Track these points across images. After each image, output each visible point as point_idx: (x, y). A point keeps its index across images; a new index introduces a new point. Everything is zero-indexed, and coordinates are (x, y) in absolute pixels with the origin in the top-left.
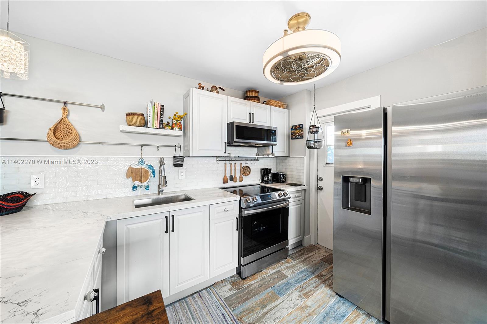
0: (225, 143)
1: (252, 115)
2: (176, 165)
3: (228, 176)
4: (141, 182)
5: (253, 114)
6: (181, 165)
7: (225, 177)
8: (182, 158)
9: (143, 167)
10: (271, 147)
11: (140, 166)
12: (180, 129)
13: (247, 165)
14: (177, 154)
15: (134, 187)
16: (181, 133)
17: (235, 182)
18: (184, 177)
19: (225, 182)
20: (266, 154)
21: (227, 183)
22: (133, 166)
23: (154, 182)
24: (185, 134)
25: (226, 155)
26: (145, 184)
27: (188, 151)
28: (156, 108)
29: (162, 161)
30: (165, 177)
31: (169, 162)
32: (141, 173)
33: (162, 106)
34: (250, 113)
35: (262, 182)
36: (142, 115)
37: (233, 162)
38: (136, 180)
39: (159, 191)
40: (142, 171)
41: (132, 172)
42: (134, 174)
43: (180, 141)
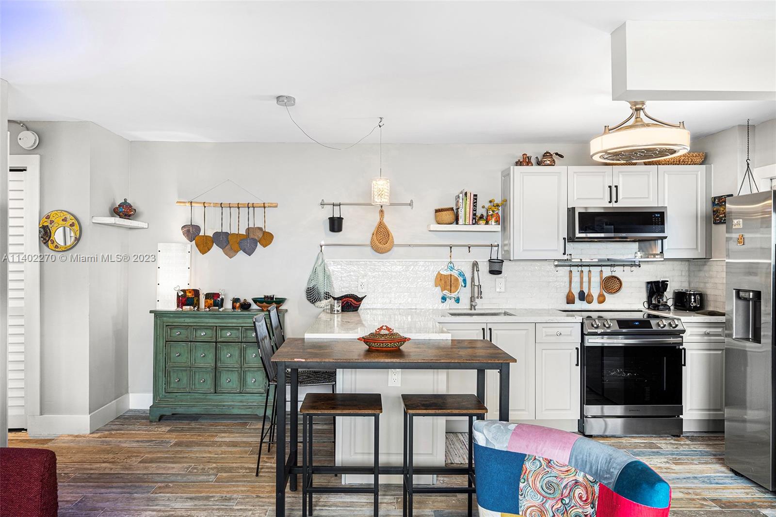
0: (564, 239)
1: (614, 189)
2: (492, 272)
3: (576, 292)
4: (451, 293)
5: (616, 187)
6: (499, 272)
7: (570, 295)
8: (500, 262)
9: (452, 273)
10: (660, 242)
11: (449, 273)
12: (497, 222)
13: (614, 274)
14: (494, 257)
15: (444, 299)
16: (498, 228)
17: (589, 302)
18: (503, 290)
19: (570, 300)
20: (652, 254)
21: (574, 303)
22: (442, 272)
23: (465, 294)
24: (504, 229)
25: (565, 257)
26: (454, 295)
27: (508, 252)
28: (468, 200)
29: (475, 265)
30: (480, 286)
31: (484, 267)
32: (451, 282)
33: (475, 195)
34: (610, 187)
35: (649, 308)
36: (452, 209)
37: (585, 269)
38: (445, 290)
39: (471, 305)
40: (451, 279)
41: (441, 280)
42: (443, 282)
43: (497, 239)
